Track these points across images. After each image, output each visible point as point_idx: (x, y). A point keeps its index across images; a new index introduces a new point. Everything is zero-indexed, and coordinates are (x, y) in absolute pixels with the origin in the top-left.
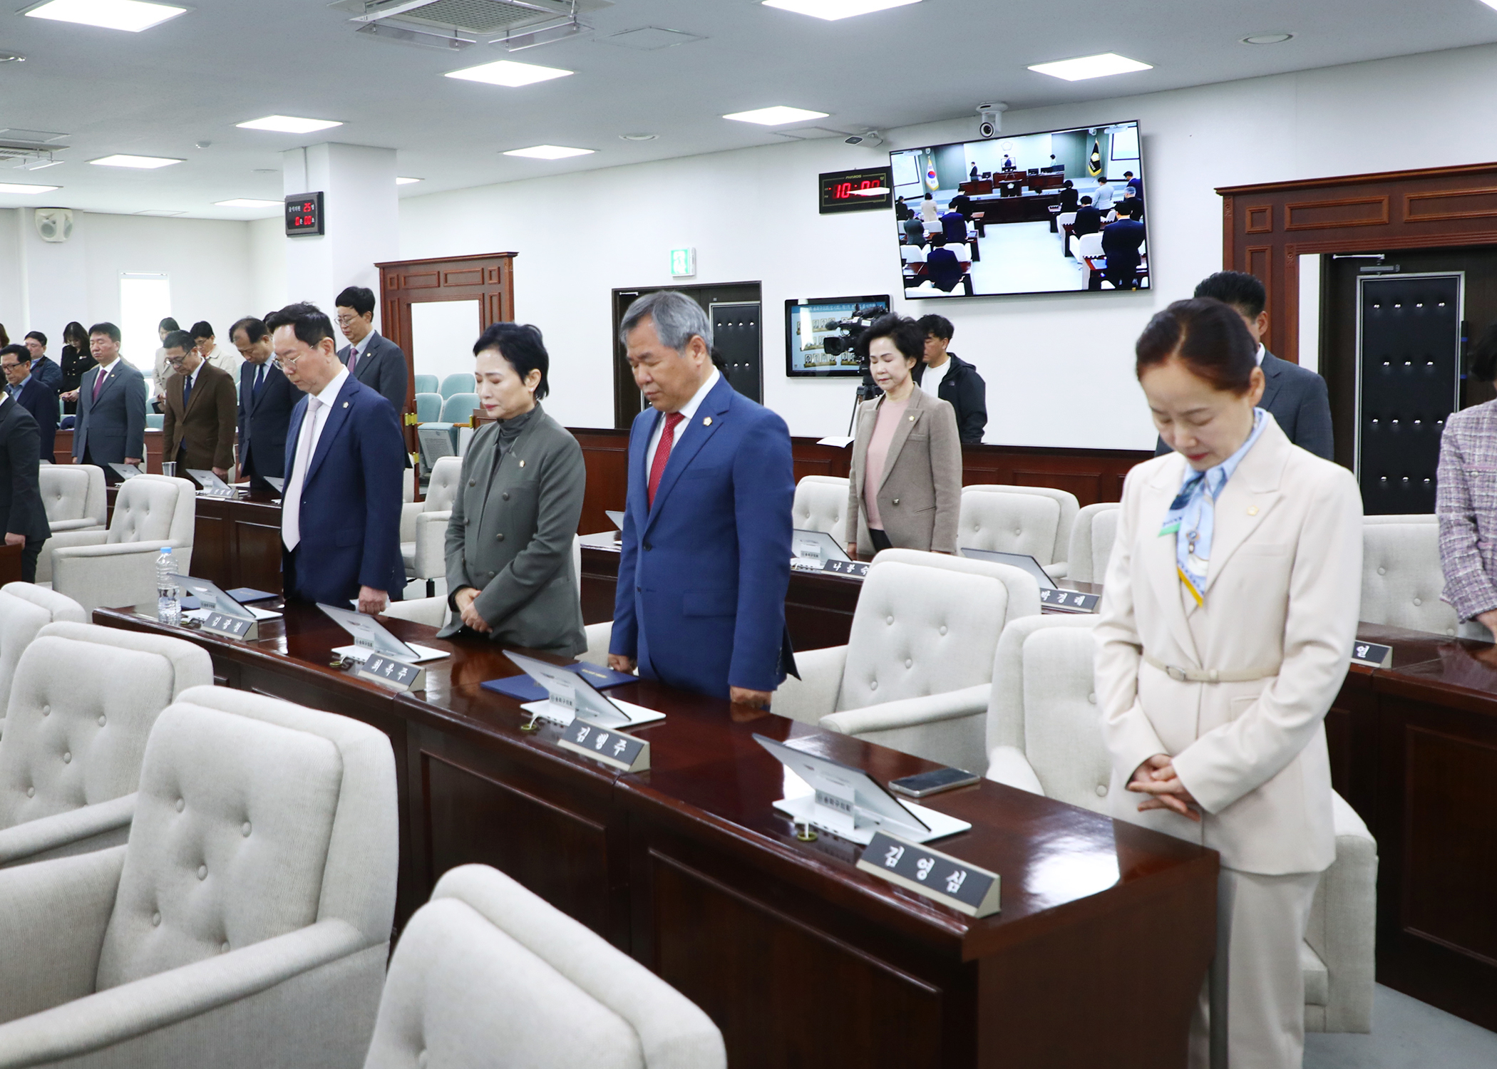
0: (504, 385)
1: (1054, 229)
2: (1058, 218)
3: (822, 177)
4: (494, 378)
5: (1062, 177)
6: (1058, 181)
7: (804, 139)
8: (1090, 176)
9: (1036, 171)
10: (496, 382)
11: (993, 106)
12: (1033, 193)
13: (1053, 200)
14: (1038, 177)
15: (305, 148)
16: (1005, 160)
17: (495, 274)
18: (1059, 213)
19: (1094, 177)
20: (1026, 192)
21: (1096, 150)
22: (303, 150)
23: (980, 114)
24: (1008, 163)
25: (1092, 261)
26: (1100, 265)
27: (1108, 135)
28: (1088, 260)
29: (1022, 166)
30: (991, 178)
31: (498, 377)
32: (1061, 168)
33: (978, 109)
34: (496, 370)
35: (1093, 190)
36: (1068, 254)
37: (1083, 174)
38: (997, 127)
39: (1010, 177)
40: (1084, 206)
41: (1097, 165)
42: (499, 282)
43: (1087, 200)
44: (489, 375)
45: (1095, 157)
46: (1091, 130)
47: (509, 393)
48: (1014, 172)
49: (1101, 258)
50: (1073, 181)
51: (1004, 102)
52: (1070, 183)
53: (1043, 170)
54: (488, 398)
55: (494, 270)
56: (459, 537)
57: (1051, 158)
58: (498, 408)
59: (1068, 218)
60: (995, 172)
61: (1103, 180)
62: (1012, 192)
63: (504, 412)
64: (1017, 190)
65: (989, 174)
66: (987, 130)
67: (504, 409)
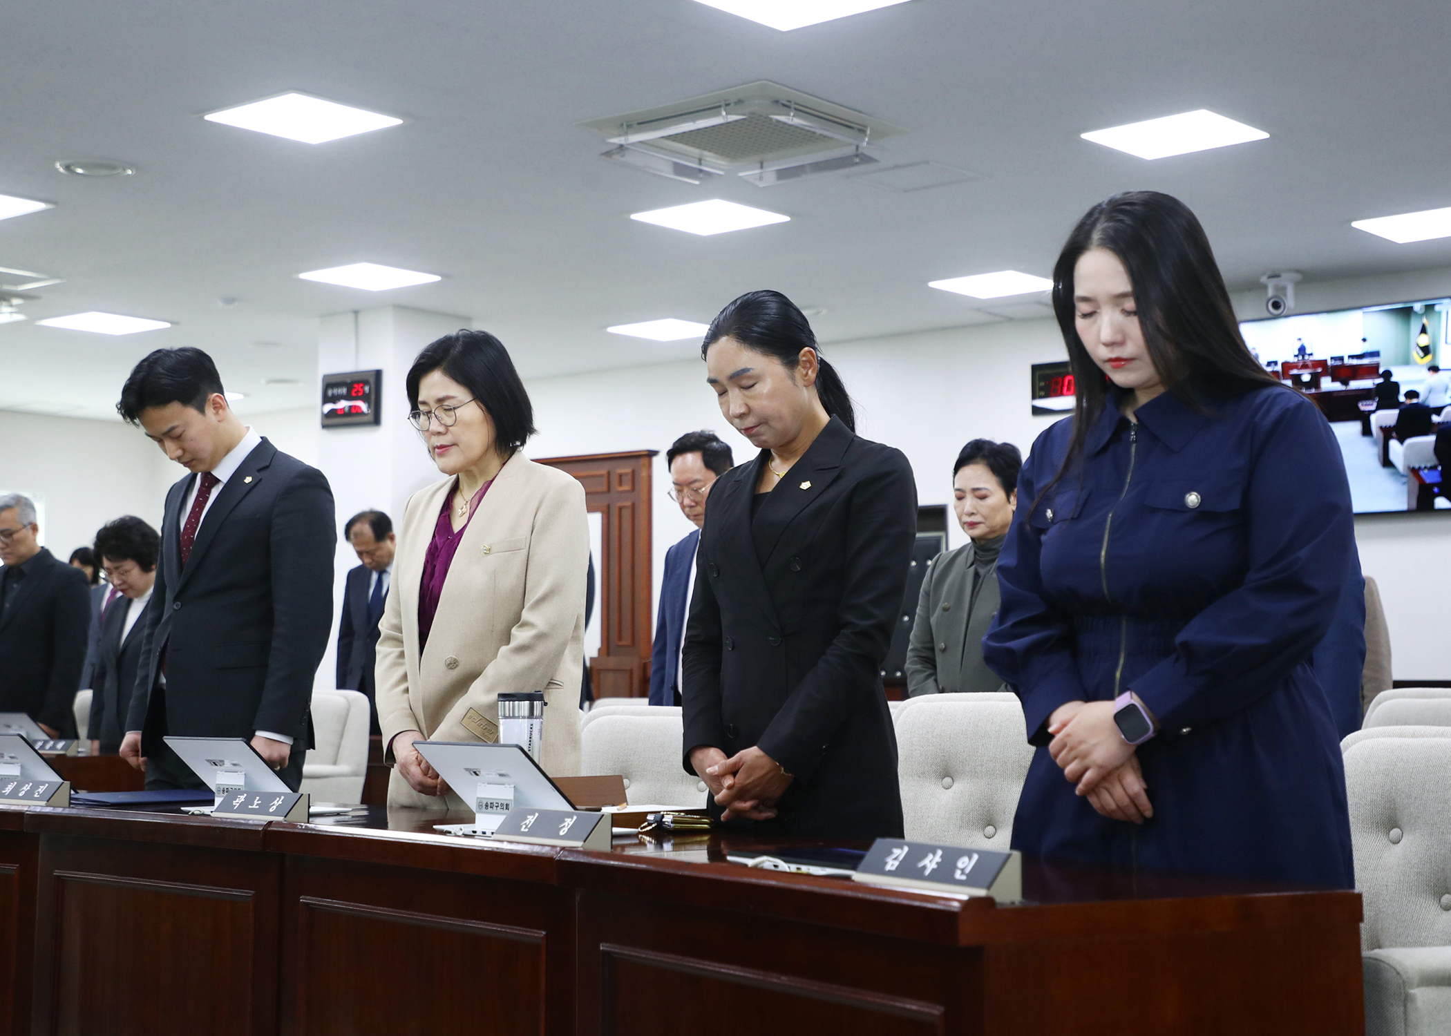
0: (990, 501)
1: (1367, 431)
2: (1373, 418)
3: (1035, 368)
4: (978, 493)
5: (1377, 367)
6: (1372, 371)
7: (1010, 319)
8: (1416, 364)
9: (1341, 359)
10: (983, 498)
11: (1284, 275)
12: (1337, 386)
13: (1365, 394)
14: (1343, 367)
15: (356, 313)
16: (1298, 346)
17: (627, 479)
18: (1374, 412)
19: (1423, 366)
20: (1327, 384)
21: (1424, 330)
22: (351, 316)
23: (1265, 287)
24: (1302, 350)
25: (1421, 473)
26: (1431, 477)
27: (1440, 313)
28: (1415, 471)
29: (1322, 351)
30: (1279, 368)
31: (983, 492)
32: (1376, 354)
33: (1264, 279)
34: (981, 485)
35: (1420, 382)
36: (1387, 462)
37: (1406, 361)
38: (1290, 302)
39: (1305, 366)
40: (1408, 402)
41: (1426, 350)
42: (633, 489)
43: (1412, 394)
44: (974, 490)
45: (1424, 340)
46: (1418, 307)
47: (995, 509)
48: (1311, 361)
49: (1433, 468)
50: (1394, 370)
51: (1298, 271)
52: (1388, 374)
53: (1351, 357)
54: (972, 514)
55: (626, 474)
56: (926, 668)
57: (1362, 342)
58: (982, 525)
59: (1385, 417)
60: (1283, 361)
61: (1434, 369)
62: (1308, 385)
63: (988, 529)
64: (1315, 381)
65: (1276, 363)
66: (1276, 305)
67: (988, 527)
